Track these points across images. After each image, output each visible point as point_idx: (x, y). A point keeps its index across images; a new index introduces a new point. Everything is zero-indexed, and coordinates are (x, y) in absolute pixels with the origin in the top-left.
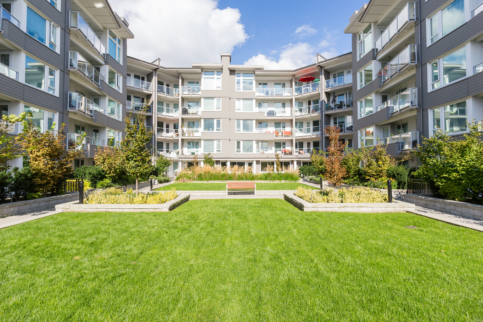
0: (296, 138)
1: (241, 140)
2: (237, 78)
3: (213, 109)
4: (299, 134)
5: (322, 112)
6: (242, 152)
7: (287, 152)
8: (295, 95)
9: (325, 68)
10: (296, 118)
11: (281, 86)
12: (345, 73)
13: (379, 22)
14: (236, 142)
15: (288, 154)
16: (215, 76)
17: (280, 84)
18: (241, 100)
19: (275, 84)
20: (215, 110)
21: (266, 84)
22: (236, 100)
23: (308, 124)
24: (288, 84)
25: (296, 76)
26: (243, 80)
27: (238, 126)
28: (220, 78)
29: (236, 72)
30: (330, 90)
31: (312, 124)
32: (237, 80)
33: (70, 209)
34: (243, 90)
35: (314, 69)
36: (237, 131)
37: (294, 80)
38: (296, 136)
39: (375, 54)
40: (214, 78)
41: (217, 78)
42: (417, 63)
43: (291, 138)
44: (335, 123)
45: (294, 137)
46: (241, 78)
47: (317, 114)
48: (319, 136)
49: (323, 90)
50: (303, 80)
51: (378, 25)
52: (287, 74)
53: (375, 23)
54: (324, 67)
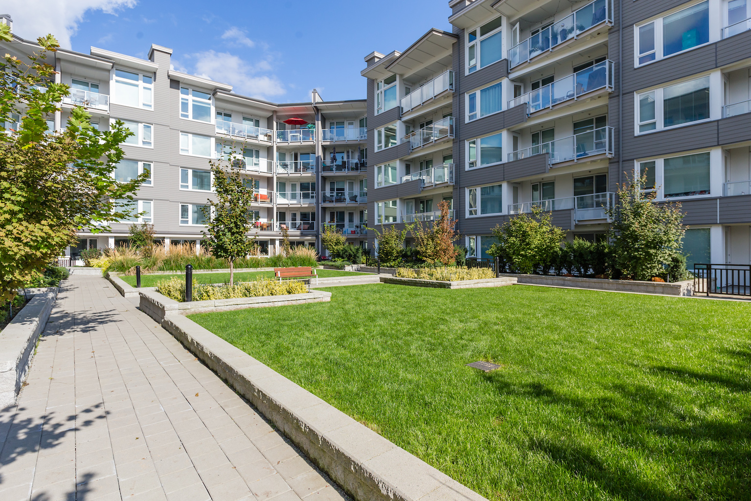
0: (278, 206)
1: (190, 204)
2: (182, 96)
3: (137, 143)
4: (281, 201)
5: (317, 172)
6: (190, 223)
7: (265, 227)
8: (277, 142)
9: (322, 112)
10: (278, 176)
11: (252, 123)
12: (346, 123)
13: (406, 76)
14: (180, 205)
15: (265, 229)
16: (140, 83)
17: (251, 120)
18: (190, 135)
19: (245, 119)
20: (140, 145)
21: (230, 116)
22: (180, 133)
23: (294, 186)
24: (263, 123)
25: (279, 114)
26: (193, 101)
27: (185, 179)
28: (150, 89)
29: (181, 85)
30: (328, 143)
31: (298, 187)
32: (182, 99)
33: (193, 310)
34: (193, 118)
35: (307, 109)
36: (182, 186)
37: (275, 118)
38: (278, 203)
39: (401, 114)
40: (137, 86)
41: (144, 88)
42: (454, 137)
43: (270, 206)
44: (332, 190)
45: (275, 205)
46: (190, 98)
47: (310, 175)
48: (313, 205)
49: (320, 142)
50: (289, 122)
51: (404, 80)
52: (265, 108)
53: (401, 76)
54: (321, 110)
